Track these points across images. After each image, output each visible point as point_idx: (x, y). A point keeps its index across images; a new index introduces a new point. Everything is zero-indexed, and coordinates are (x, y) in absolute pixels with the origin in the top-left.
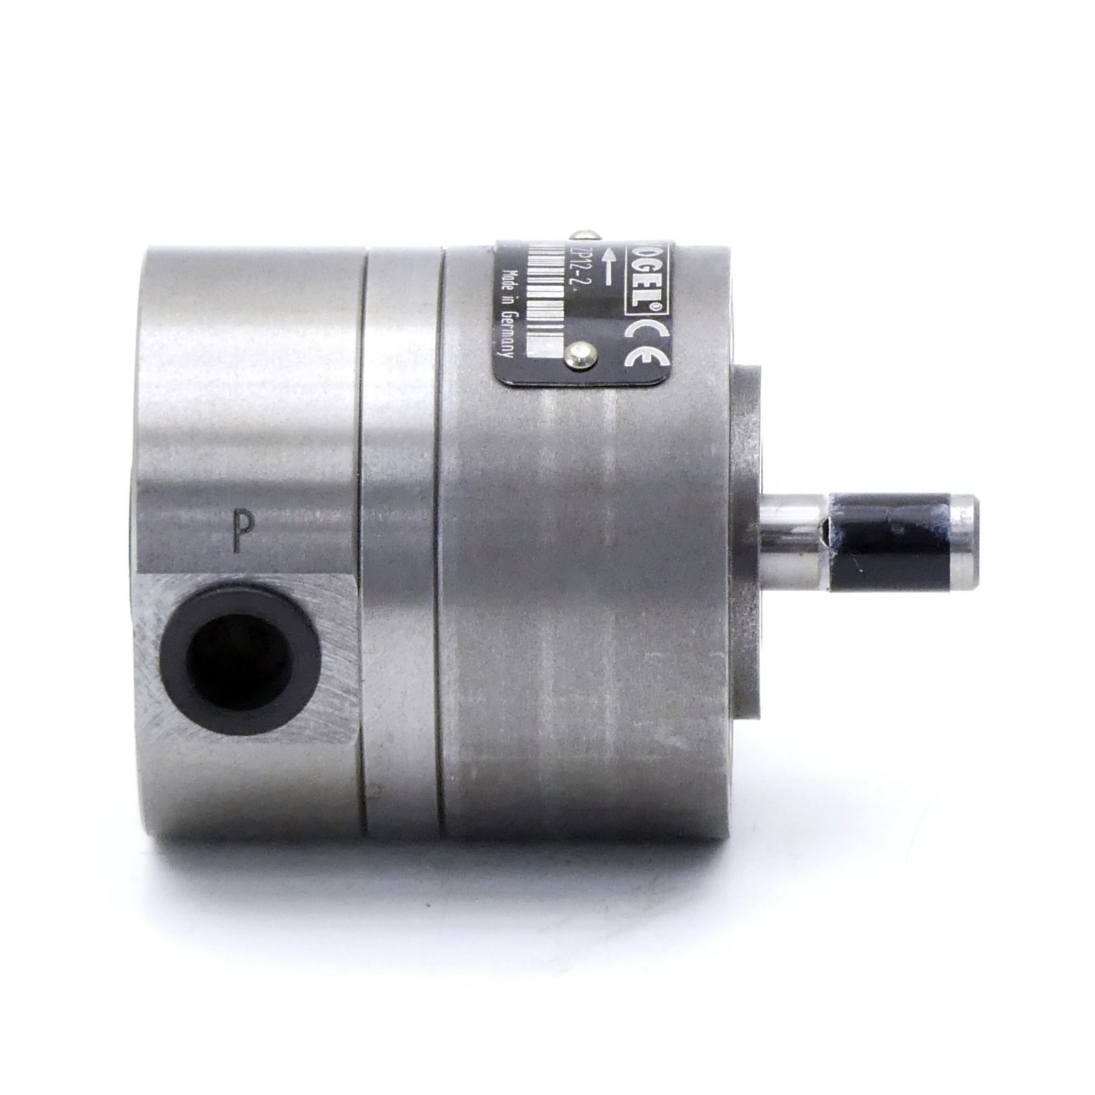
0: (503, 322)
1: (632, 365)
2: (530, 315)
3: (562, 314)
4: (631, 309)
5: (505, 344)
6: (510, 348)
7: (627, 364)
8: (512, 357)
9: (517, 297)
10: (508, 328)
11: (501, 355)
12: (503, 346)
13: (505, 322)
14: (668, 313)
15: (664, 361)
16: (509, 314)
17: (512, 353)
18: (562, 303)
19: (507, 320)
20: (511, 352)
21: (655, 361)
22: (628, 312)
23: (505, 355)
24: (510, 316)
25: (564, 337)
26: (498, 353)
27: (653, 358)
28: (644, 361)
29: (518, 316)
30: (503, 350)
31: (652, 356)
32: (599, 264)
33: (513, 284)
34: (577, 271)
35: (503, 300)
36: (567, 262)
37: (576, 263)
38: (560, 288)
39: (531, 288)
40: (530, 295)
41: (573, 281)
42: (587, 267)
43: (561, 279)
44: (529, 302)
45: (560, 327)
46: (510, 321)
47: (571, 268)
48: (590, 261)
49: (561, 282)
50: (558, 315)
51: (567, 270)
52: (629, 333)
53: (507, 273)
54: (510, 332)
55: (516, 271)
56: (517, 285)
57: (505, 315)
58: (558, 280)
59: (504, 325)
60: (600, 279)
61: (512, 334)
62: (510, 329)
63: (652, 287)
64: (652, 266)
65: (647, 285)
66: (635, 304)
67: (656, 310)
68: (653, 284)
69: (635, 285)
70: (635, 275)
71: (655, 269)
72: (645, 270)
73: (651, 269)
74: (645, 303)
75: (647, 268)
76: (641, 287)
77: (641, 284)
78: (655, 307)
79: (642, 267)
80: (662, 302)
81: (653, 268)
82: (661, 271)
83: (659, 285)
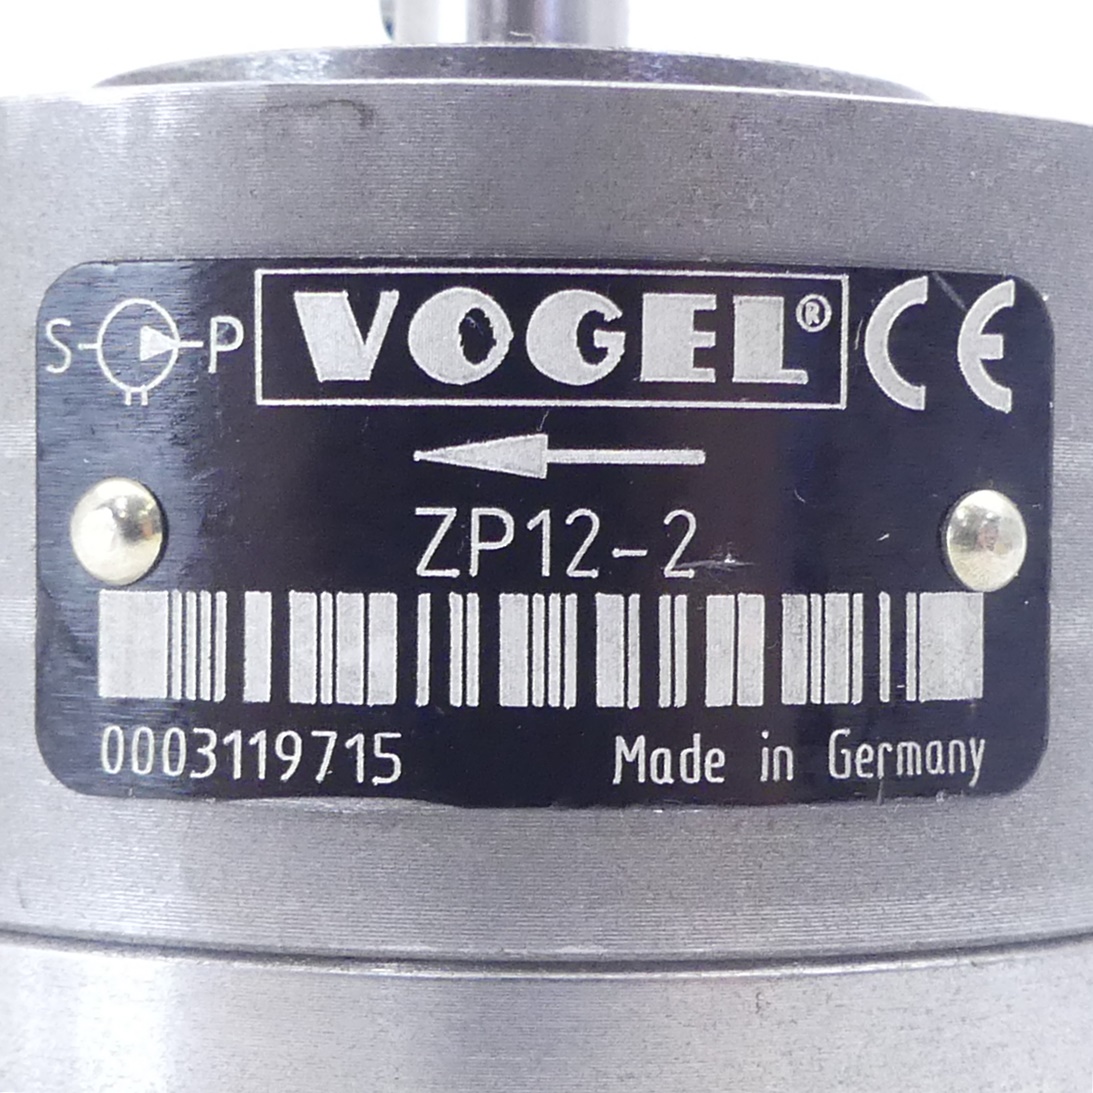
0: (870, 775)
1: (1008, 392)
2: (841, 688)
3: (838, 601)
4: (822, 385)
5: (945, 763)
6: (957, 747)
7: (1006, 406)
8: (983, 742)
9: (765, 735)
10: (890, 758)
11: (977, 775)
12: (951, 768)
13: (870, 767)
14: (844, 279)
15: (1000, 297)
16: (840, 758)
18: (794, 606)
19: (859, 761)
20: (968, 748)
21: (999, 322)
23: (977, 764)
24: (845, 753)
25: (919, 591)
26: (973, 783)
27: (990, 328)
28: (999, 354)
29: (846, 732)
30: (963, 768)
31: (985, 331)
32: (562, 487)
33: (696, 750)
34: (617, 553)
35: (776, 776)
36: (547, 587)
37: (561, 559)
38: (718, 606)
39: (717, 695)
40: (753, 695)
41: (678, 567)
42: (584, 524)
43: (664, 600)
44: (786, 700)
45: (885, 601)
46: (865, 754)
47: (594, 574)
48: (544, 515)
49: (682, 600)
50: (840, 608)
51: (607, 585)
52: (911, 396)
53: (630, 768)
54: (905, 749)
55: (620, 743)
56: (697, 737)
57: (840, 769)
58: (673, 611)
59: (881, 773)
60: (670, 483)
61: (910, 745)
62: (895, 752)
63: (719, 322)
64: (592, 321)
65: (708, 339)
66: (800, 376)
67: (828, 314)
68: (702, 320)
69: (709, 375)
70: (646, 376)
71: (611, 311)
72: (613, 343)
73: (613, 326)
74: (799, 346)
75: (601, 338)
76: (719, 357)
77: (702, 357)
78: (812, 314)
79: (593, 355)
80: (792, 293)
81: (608, 318)
82: (628, 294)
83: (709, 302)
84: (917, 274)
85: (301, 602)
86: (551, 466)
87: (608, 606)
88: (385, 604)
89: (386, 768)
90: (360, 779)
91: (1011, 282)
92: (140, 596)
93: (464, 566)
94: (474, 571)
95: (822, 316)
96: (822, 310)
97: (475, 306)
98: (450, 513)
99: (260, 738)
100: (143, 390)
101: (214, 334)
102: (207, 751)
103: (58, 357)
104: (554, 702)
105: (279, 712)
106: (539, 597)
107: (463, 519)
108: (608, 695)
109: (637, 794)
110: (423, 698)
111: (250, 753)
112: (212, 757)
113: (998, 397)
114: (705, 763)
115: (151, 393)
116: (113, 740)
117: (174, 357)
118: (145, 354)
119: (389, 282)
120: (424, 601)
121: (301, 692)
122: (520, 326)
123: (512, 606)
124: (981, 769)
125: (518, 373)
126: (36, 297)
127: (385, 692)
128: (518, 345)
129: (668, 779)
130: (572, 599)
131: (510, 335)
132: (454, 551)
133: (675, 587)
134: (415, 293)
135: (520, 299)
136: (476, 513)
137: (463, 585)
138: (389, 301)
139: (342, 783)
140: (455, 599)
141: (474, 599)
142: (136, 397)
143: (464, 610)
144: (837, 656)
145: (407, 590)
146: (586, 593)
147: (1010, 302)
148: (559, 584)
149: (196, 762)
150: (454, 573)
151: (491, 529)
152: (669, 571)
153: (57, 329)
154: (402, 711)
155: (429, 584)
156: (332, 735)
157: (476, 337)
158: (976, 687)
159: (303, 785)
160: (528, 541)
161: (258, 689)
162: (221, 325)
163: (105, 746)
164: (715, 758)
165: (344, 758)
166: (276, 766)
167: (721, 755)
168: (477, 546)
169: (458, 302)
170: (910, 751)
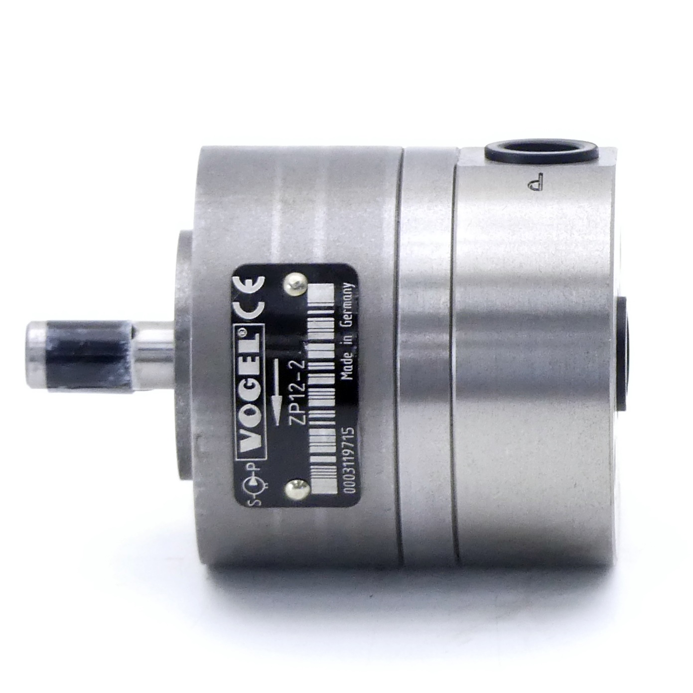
0: (351, 316)
1: (260, 278)
2: (330, 323)
3: (309, 325)
4: (258, 330)
5: (349, 295)
6: (346, 291)
7: (263, 278)
8: (344, 284)
9: (341, 343)
10: (348, 310)
12: (350, 293)
13: (349, 315)
14: (234, 325)
15: (236, 280)
16: (347, 324)
17: (345, 287)
18: (311, 336)
19: (348, 318)
21: (243, 281)
22: (261, 327)
23: (349, 285)
24: (345, 322)
25: (307, 303)
26: (354, 286)
27: (244, 283)
28: (250, 281)
29: (341, 322)
30: (350, 289)
31: (245, 285)
32: (284, 392)
33: (344, 360)
34: (299, 379)
35: (350, 340)
36: (307, 396)
37: (299, 392)
38: (311, 355)
39: (332, 355)
40: (332, 346)
41: (301, 364)
42: (292, 387)
43: (310, 368)
44: (333, 338)
45: (310, 312)
46: (346, 317)
47: (304, 385)
48: (291, 396)
49: (310, 364)
50: (311, 324)
51: (306, 382)
52: (261, 306)
53: (349, 376)
54: (346, 306)
55: (343, 378)
56: (342, 360)
57: (349, 324)
58: (312, 366)
59: (350, 313)
60: (283, 365)
61: (344, 305)
62: (346, 309)
63: (245, 356)
64: (245, 386)
65: (249, 359)
66: (257, 335)
67: (242, 329)
68: (245, 360)
69: (257, 358)
70: (258, 373)
71: (243, 382)
72: (251, 381)
73: (246, 381)
74: (250, 336)
75: (249, 384)
76: (253, 356)
77: (253, 360)
78: (243, 333)
79: (253, 386)
80: (238, 338)
81: (245, 382)
82: (239, 378)
83: (241, 359)
84: (232, 306)
85: (312, 450)
86: (280, 395)
87: (311, 381)
88: (312, 432)
89: (350, 431)
90: (352, 437)
91: (234, 277)
92: (312, 484)
93: (302, 414)
94: (303, 412)
95: (243, 331)
96: (241, 331)
97: (243, 412)
98: (291, 418)
99: (344, 459)
100: (264, 484)
101: (251, 469)
102: (348, 470)
103: (257, 503)
104: (334, 393)
105: (338, 454)
106: (309, 397)
107: (292, 415)
108: (332, 381)
109: (355, 374)
110: (333, 423)
111: (348, 461)
112: (350, 469)
113: (261, 280)
114: (347, 358)
115: (265, 482)
116: (347, 491)
117: (256, 478)
118: (256, 484)
119: (238, 431)
120: (311, 423)
121: (333, 450)
122: (246, 403)
123: (311, 403)
124: (351, 284)
125: (258, 402)
126: (243, 508)
127: (332, 431)
128: (252, 403)
129: (351, 367)
130: (310, 390)
131: (249, 405)
132: (299, 416)
133: (306, 366)
134: (240, 426)
135: (241, 403)
136: (290, 412)
137: (307, 414)
138: (242, 432)
139: (354, 441)
140: (310, 416)
141: (310, 412)
142: (266, 486)
143: (313, 414)
144: (323, 325)
145: (307, 427)
146: (308, 387)
147: (238, 278)
148: (306, 392)
149: (351, 472)
150: (304, 416)
151: (294, 408)
152: (303, 367)
153: (251, 503)
154: (337, 428)
155: (307, 422)
156: (343, 443)
157: (249, 412)
158: (331, 286)
159: (354, 449)
160: (296, 400)
161: (333, 459)
162: (249, 468)
163: (349, 492)
164: (347, 355)
165: (348, 440)
166: (350, 455)
167: (346, 354)
168: (298, 411)
169: (242, 416)
170: (347, 305)
